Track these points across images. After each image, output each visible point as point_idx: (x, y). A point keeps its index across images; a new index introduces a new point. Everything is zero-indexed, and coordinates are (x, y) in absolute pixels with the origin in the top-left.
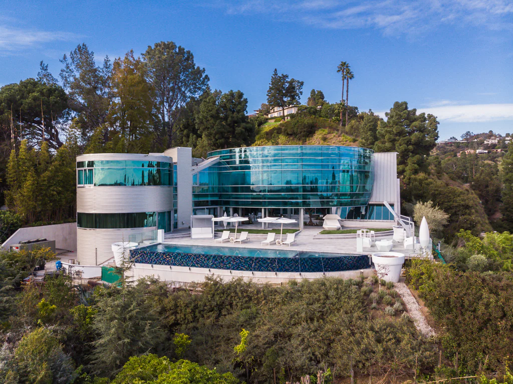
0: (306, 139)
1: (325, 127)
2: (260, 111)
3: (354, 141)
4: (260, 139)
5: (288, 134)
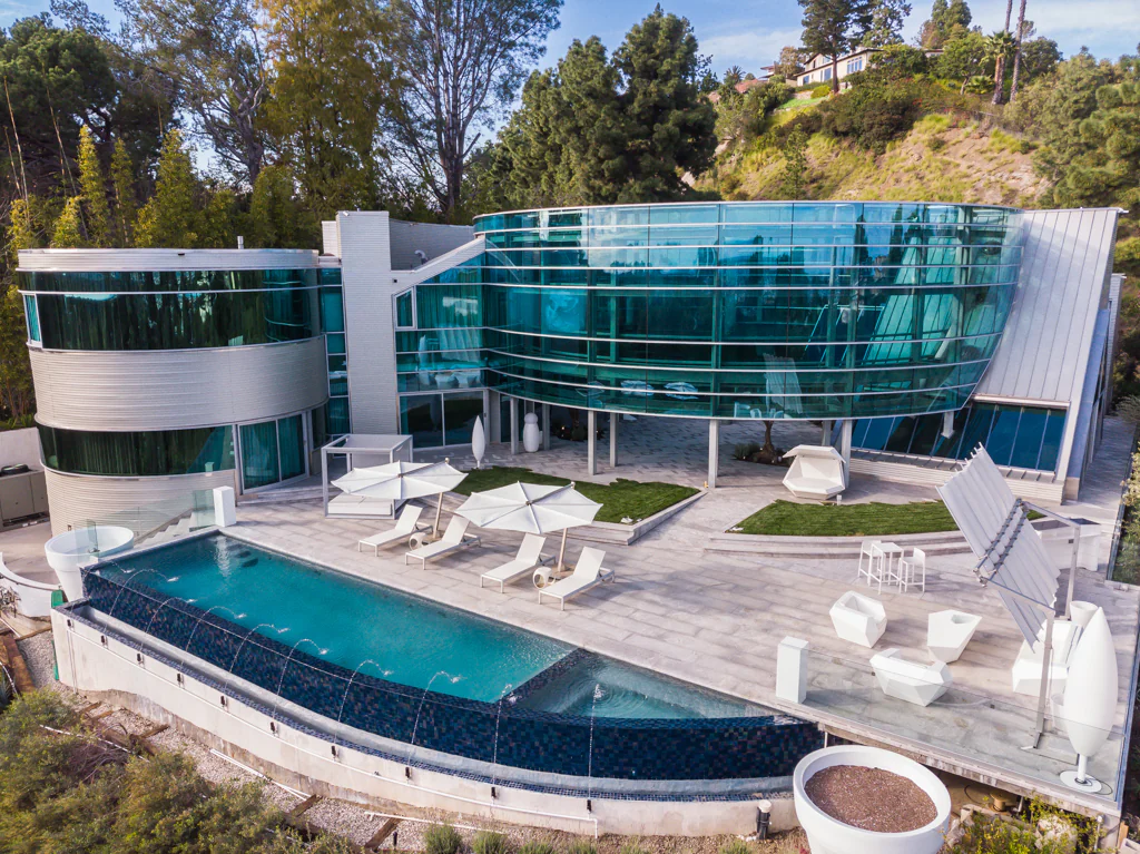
0: (884, 147)
1: (942, 109)
2: (778, 69)
3: (1027, 148)
4: (764, 148)
5: (837, 133)
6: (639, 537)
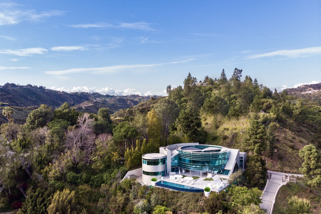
6: (195, 181)
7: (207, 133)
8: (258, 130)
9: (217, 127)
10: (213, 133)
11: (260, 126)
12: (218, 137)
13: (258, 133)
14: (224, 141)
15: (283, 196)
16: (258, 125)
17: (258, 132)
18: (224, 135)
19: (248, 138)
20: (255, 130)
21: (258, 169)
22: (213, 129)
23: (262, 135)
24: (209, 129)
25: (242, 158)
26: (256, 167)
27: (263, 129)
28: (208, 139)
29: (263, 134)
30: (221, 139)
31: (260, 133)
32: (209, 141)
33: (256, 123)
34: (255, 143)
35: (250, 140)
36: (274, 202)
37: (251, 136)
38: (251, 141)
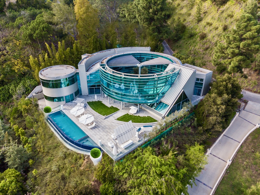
6: (106, 119)
7: (185, 28)
8: (245, 33)
9: (200, 20)
10: (192, 28)
11: (250, 26)
12: (197, 34)
13: (245, 39)
14: (201, 41)
15: (252, 148)
16: (248, 24)
17: (244, 36)
18: (203, 33)
19: (226, 45)
20: (240, 33)
21: (218, 109)
22: (194, 22)
23: (250, 42)
24: (190, 22)
25: (202, 80)
26: (215, 104)
27: (255, 32)
28: (184, 36)
29: (254, 41)
30: (199, 38)
31: (248, 39)
32: (184, 39)
33: (246, 19)
34: (234, 54)
35: (227, 48)
36: (229, 163)
37: (230, 43)
38: (229, 51)
